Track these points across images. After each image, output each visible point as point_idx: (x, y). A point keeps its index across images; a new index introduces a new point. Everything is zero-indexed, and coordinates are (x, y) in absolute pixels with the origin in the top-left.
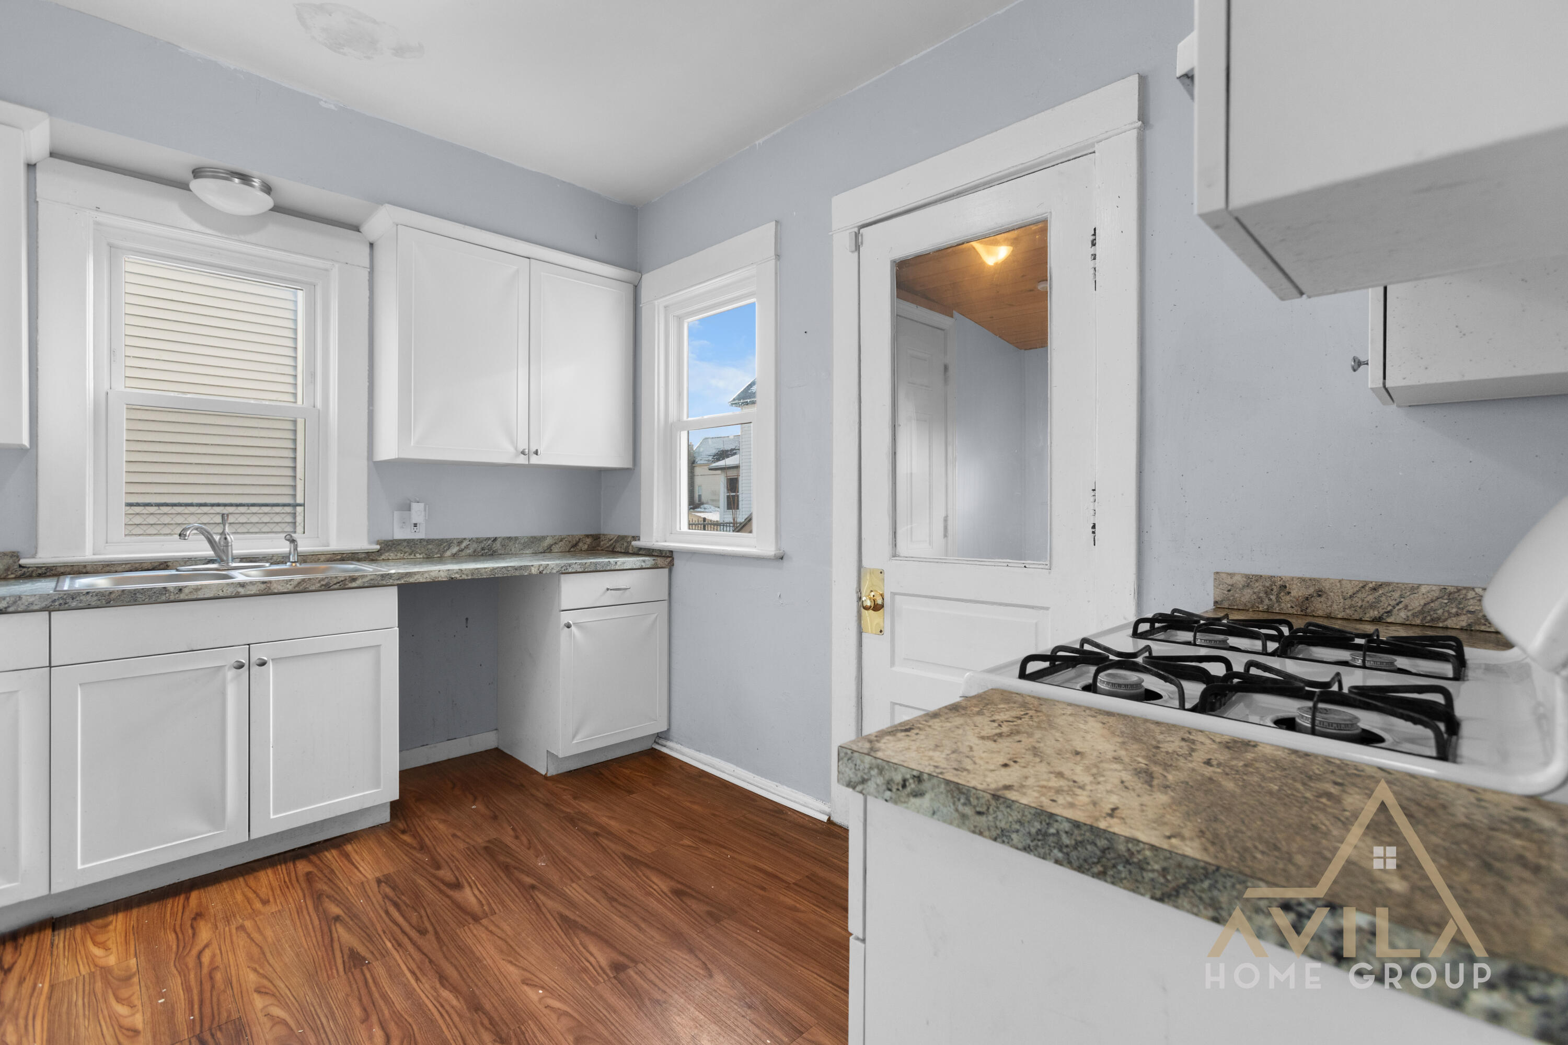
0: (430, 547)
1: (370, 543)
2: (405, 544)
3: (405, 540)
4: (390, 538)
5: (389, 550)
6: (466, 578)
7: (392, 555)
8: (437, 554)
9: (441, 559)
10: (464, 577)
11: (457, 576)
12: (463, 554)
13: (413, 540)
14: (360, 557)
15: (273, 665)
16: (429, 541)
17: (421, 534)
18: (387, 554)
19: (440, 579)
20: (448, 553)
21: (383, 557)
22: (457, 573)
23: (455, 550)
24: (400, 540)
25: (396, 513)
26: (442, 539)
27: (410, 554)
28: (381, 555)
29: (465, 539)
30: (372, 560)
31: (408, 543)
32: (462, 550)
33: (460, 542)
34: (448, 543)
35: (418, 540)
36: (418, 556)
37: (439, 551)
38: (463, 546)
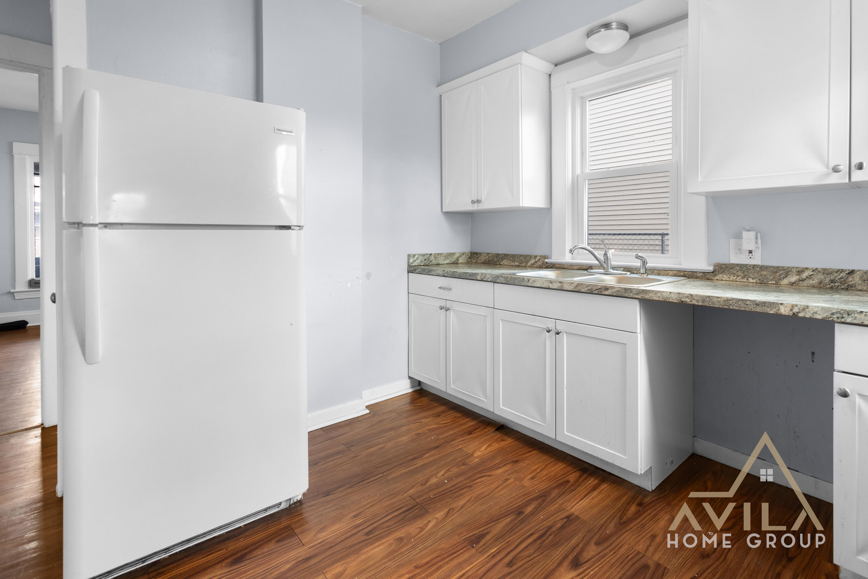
0: (764, 273)
1: (709, 265)
2: (738, 268)
3: (738, 265)
4: (726, 262)
5: (723, 272)
6: (696, 303)
7: (725, 277)
8: (771, 280)
9: (778, 287)
10: (695, 302)
11: (688, 300)
12: (805, 283)
13: (746, 265)
14: (698, 275)
15: (566, 335)
16: (763, 268)
17: (757, 260)
18: (720, 276)
19: (671, 300)
20: (785, 281)
21: (717, 278)
22: (687, 297)
23: (794, 278)
24: (733, 264)
25: (732, 240)
26: (778, 267)
27: (743, 278)
28: (715, 275)
29: (807, 269)
30: (708, 279)
31: (740, 267)
32: (803, 280)
33: (800, 271)
34: (787, 271)
35: (750, 266)
36: (751, 280)
37: (774, 278)
38: (804, 275)
